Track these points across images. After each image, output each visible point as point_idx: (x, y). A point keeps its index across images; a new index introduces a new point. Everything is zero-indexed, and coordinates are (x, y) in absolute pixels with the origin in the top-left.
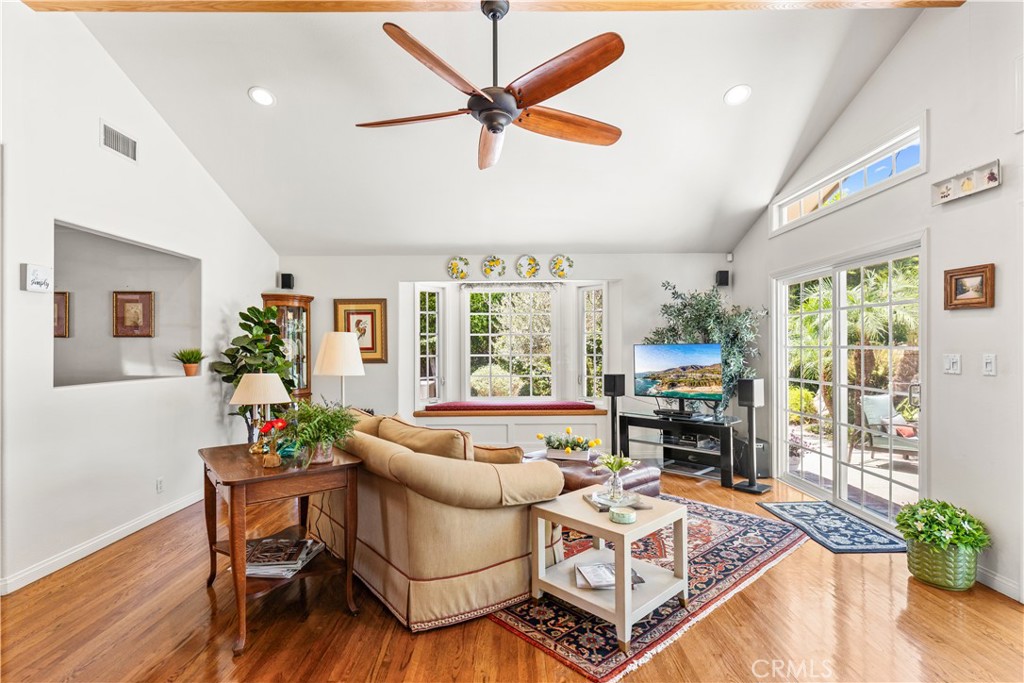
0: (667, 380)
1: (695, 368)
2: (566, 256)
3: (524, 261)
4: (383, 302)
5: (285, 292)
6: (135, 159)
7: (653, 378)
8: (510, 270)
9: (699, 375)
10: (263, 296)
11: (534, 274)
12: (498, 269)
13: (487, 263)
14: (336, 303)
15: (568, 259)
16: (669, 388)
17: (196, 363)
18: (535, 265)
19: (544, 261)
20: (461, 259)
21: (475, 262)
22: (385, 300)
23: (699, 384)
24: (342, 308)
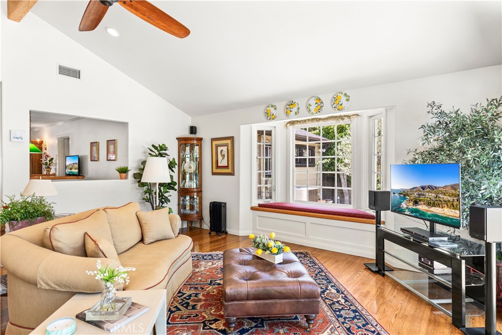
0: (412, 197)
1: (431, 188)
2: (344, 92)
3: (313, 102)
4: (232, 138)
5: (192, 136)
6: (79, 78)
7: (404, 194)
8: (303, 109)
9: (433, 195)
10: (177, 139)
11: (319, 111)
12: (295, 110)
13: (288, 107)
14: (213, 140)
15: (346, 95)
16: (414, 205)
17: (125, 173)
18: (320, 103)
19: (327, 100)
20: (272, 106)
21: (281, 106)
22: (233, 137)
23: (434, 205)
24: (215, 143)
